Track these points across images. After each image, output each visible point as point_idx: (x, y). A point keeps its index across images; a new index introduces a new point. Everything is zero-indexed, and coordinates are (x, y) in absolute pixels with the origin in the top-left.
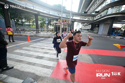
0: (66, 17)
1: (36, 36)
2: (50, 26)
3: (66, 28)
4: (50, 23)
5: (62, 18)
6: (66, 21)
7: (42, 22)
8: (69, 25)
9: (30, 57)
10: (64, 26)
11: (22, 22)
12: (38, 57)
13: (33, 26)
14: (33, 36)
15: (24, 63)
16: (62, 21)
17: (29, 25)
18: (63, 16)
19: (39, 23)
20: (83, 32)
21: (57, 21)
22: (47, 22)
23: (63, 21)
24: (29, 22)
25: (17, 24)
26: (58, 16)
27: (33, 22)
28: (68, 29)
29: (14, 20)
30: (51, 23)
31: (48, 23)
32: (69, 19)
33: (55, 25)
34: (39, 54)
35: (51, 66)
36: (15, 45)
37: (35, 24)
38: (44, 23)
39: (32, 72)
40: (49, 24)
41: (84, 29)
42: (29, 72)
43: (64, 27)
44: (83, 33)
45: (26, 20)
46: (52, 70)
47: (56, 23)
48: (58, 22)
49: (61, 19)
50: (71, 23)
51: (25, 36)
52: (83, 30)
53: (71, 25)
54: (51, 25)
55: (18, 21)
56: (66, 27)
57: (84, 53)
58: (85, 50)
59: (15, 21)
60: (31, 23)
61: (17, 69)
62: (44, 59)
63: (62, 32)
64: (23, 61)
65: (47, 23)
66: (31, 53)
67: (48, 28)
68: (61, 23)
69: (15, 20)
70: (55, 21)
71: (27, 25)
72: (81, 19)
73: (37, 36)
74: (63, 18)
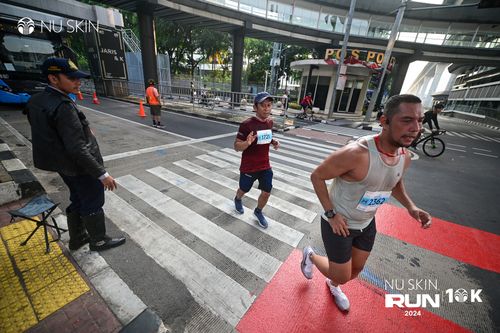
0: (370, 35)
1: (228, 117)
2: (287, 79)
3: (357, 92)
4: (288, 63)
5: (346, 38)
6: (363, 56)
7: (256, 60)
8: (376, 79)
9: (187, 206)
10: (347, 82)
11: (191, 61)
12: (215, 215)
13: (223, 77)
14: (215, 119)
15: (164, 226)
16: (344, 54)
17: (213, 74)
18: (353, 32)
19: (245, 67)
20: (452, 115)
21: (321, 57)
22: (276, 62)
23: (349, 54)
24: (212, 63)
25: (175, 68)
26: (328, 33)
27: (226, 62)
28: (370, 95)
29: (170, 53)
30: (292, 64)
31: (279, 64)
32: (385, 43)
33: (306, 74)
34: (221, 202)
35: (252, 275)
36: (156, 148)
37: (230, 69)
38: (264, 64)
39: (178, 278)
40: (284, 69)
41: (464, 102)
42: (169, 269)
43: (350, 86)
44: (453, 120)
45: (203, 54)
46: (252, 294)
47: (313, 67)
48: (322, 62)
49: (340, 47)
50: (393, 65)
51: (193, 115)
52: (454, 105)
53: (386, 75)
54: (289, 73)
55: (180, 57)
56: (360, 86)
57: (437, 250)
58: (445, 231)
59: (171, 59)
60: (218, 67)
61: (140, 247)
62: (231, 227)
63: (335, 110)
64: (163, 216)
65: (276, 67)
66: (195, 190)
67: (278, 85)
68: (336, 68)
69: (174, 55)
70: (310, 56)
71: (206, 72)
72: (456, 43)
73: (231, 120)
74: (353, 39)
